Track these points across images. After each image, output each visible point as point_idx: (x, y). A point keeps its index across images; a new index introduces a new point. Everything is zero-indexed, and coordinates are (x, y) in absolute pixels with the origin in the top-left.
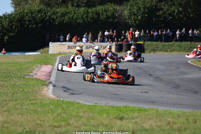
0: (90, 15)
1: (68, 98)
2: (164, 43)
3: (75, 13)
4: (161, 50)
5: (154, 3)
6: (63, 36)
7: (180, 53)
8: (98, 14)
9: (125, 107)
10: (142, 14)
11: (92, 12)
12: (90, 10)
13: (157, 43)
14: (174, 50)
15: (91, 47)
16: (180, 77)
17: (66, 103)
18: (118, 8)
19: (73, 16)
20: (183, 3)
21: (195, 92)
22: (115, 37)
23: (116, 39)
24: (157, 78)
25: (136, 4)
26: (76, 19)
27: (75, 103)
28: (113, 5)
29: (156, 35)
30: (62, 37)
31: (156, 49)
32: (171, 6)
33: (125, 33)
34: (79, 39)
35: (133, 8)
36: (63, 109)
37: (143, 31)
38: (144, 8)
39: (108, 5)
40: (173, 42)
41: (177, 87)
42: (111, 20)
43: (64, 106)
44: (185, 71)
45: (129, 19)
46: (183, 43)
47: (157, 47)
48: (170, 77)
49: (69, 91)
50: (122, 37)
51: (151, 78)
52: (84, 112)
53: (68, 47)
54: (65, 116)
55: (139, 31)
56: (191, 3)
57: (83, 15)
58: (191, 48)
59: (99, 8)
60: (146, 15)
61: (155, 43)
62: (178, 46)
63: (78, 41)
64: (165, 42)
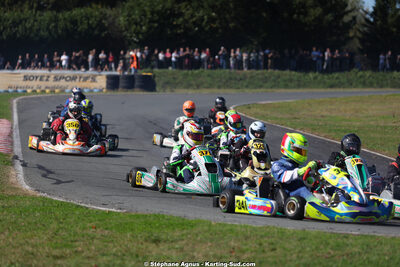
0: (61, 24)
2: (185, 71)
3: (36, 21)
5: (169, 5)
8: (74, 22)
10: (150, 22)
11: (65, 19)
12: (60, 16)
18: (109, 12)
19: (33, 25)
20: (217, 4)
25: (139, 5)
26: (38, 30)
28: (99, 7)
31: (172, 81)
32: (197, 9)
35: (134, 14)
38: (152, 13)
39: (91, 7)
42: (96, 32)
45: (127, 30)
46: (218, 72)
47: (174, 78)
53: (25, 77)
56: (231, 5)
57: (49, 25)
59: (77, 12)
60: (156, 25)
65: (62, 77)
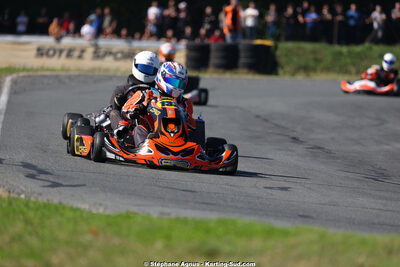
1: (40, 194)
2: (337, 48)
4: (328, 69)
6: (27, 14)
9: (221, 222)
13: (317, 45)
15: (110, 53)
16: (387, 147)
17: (37, 209)
22: (187, 23)
23: (188, 30)
24: (318, 150)
27: (64, 208)
30: (22, 20)
31: (312, 64)
34: (72, 26)
36: (27, 222)
40: (367, 45)
41: (379, 176)
43: (31, 214)
47: (317, 60)
48: (357, 148)
49: (42, 176)
50: (207, 26)
51: (300, 149)
52: (95, 233)
53: (39, 50)
54: (34, 241)
61: (308, 46)
63: (68, 32)
65: (109, 53)
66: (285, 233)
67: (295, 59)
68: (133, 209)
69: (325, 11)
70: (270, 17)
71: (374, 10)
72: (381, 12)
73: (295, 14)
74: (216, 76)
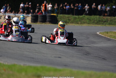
4: (72, 22)
7: (90, 25)
13: (69, 15)
14: (84, 23)
21: (103, 58)
22: (31, 9)
29: (68, 9)
31: (68, 21)
33: (40, 6)
37: (56, 4)
40: (84, 15)
41: (87, 54)
44: (95, 41)
46: (93, 17)
52: (5, 70)
55: (51, 4)
58: (100, 21)
61: (67, 16)
62: (88, 19)
64: (76, 15)
66: (60, 70)
67: (63, 19)
68: (16, 63)
69: (72, 6)
70: (56, 7)
71: (86, 5)
72: (88, 6)
73: (63, 6)
74: (40, 24)
